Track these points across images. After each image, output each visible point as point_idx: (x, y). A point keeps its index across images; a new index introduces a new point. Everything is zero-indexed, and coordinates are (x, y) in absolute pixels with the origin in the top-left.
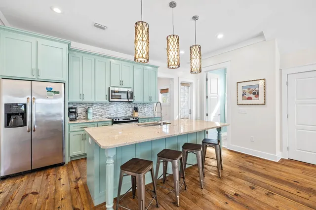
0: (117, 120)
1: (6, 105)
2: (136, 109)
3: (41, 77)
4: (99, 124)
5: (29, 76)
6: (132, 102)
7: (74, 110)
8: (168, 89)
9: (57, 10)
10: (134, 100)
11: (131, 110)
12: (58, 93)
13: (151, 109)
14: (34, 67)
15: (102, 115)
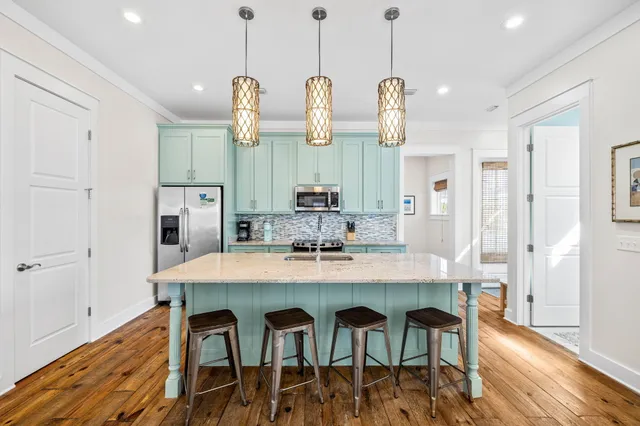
0: (301, 246)
1: (162, 217)
2: (351, 228)
3: (199, 180)
4: (272, 249)
5: (183, 180)
6: (338, 212)
7: (245, 225)
8: (445, 181)
9: (198, 88)
10: (342, 208)
11: (344, 227)
12: (212, 200)
13: (389, 227)
14: (189, 168)
15: (290, 235)
